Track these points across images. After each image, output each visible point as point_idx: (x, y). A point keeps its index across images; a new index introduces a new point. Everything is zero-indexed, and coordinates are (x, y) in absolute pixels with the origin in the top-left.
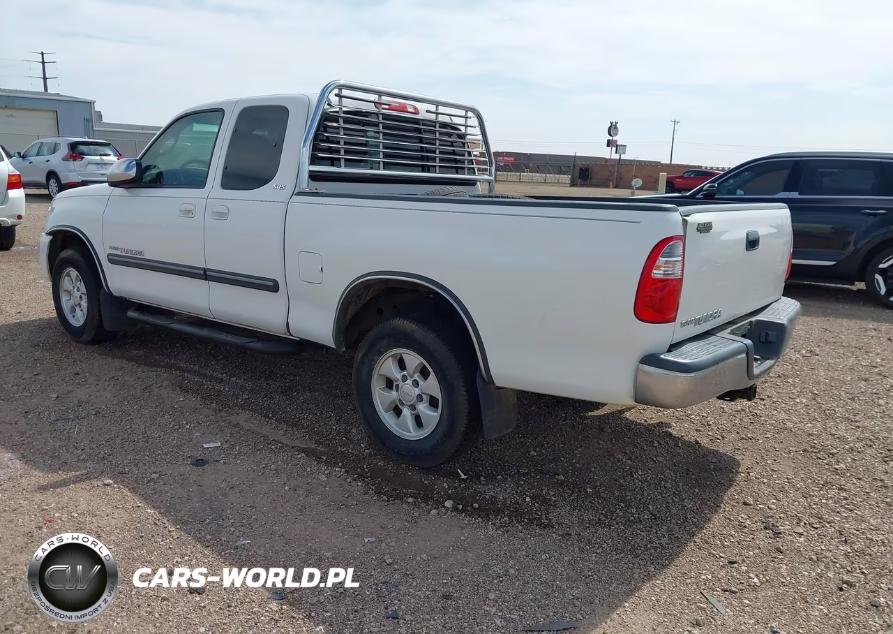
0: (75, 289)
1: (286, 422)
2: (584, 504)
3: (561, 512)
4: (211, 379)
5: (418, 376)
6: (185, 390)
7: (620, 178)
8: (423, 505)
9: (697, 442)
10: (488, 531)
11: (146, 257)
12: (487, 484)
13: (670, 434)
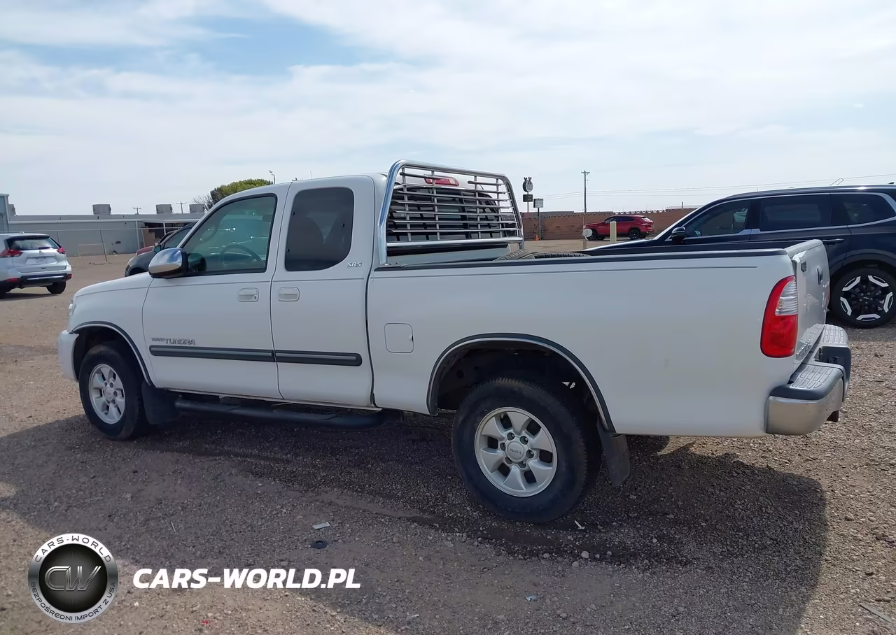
0: (108, 385)
1: (380, 494)
2: (707, 538)
3: (690, 548)
4: (277, 460)
5: (526, 433)
6: (258, 475)
7: (545, 230)
8: (560, 559)
9: (770, 468)
10: (634, 575)
11: (197, 345)
12: (607, 532)
13: (742, 463)
